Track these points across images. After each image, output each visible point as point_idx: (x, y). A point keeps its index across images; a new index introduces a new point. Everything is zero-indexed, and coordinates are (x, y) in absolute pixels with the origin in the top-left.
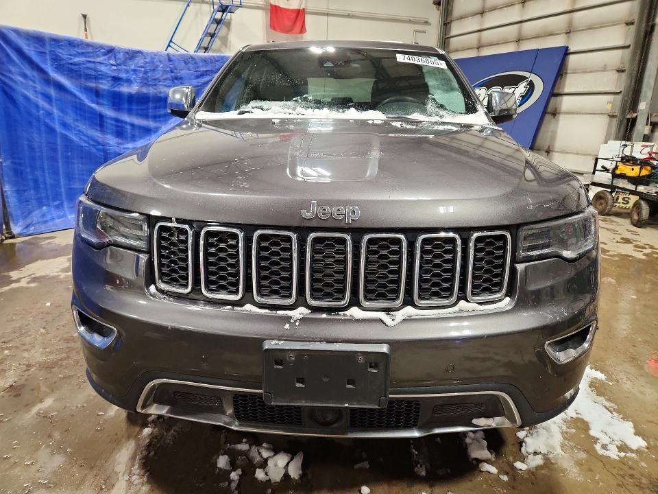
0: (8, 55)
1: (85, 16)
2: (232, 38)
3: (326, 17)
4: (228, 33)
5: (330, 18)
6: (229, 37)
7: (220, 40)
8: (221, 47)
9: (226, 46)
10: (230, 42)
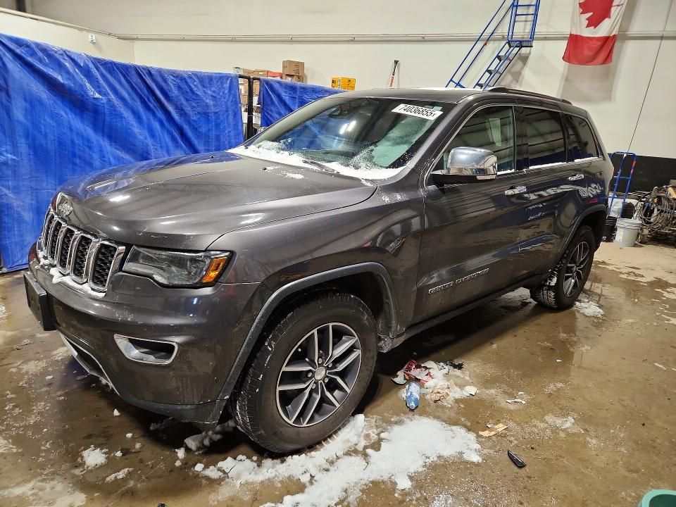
0: (272, 99)
1: (396, 62)
2: (527, 73)
3: (659, 41)
4: (522, 68)
5: (664, 42)
6: (523, 72)
7: (512, 76)
8: (511, 82)
9: (517, 81)
10: (524, 76)
